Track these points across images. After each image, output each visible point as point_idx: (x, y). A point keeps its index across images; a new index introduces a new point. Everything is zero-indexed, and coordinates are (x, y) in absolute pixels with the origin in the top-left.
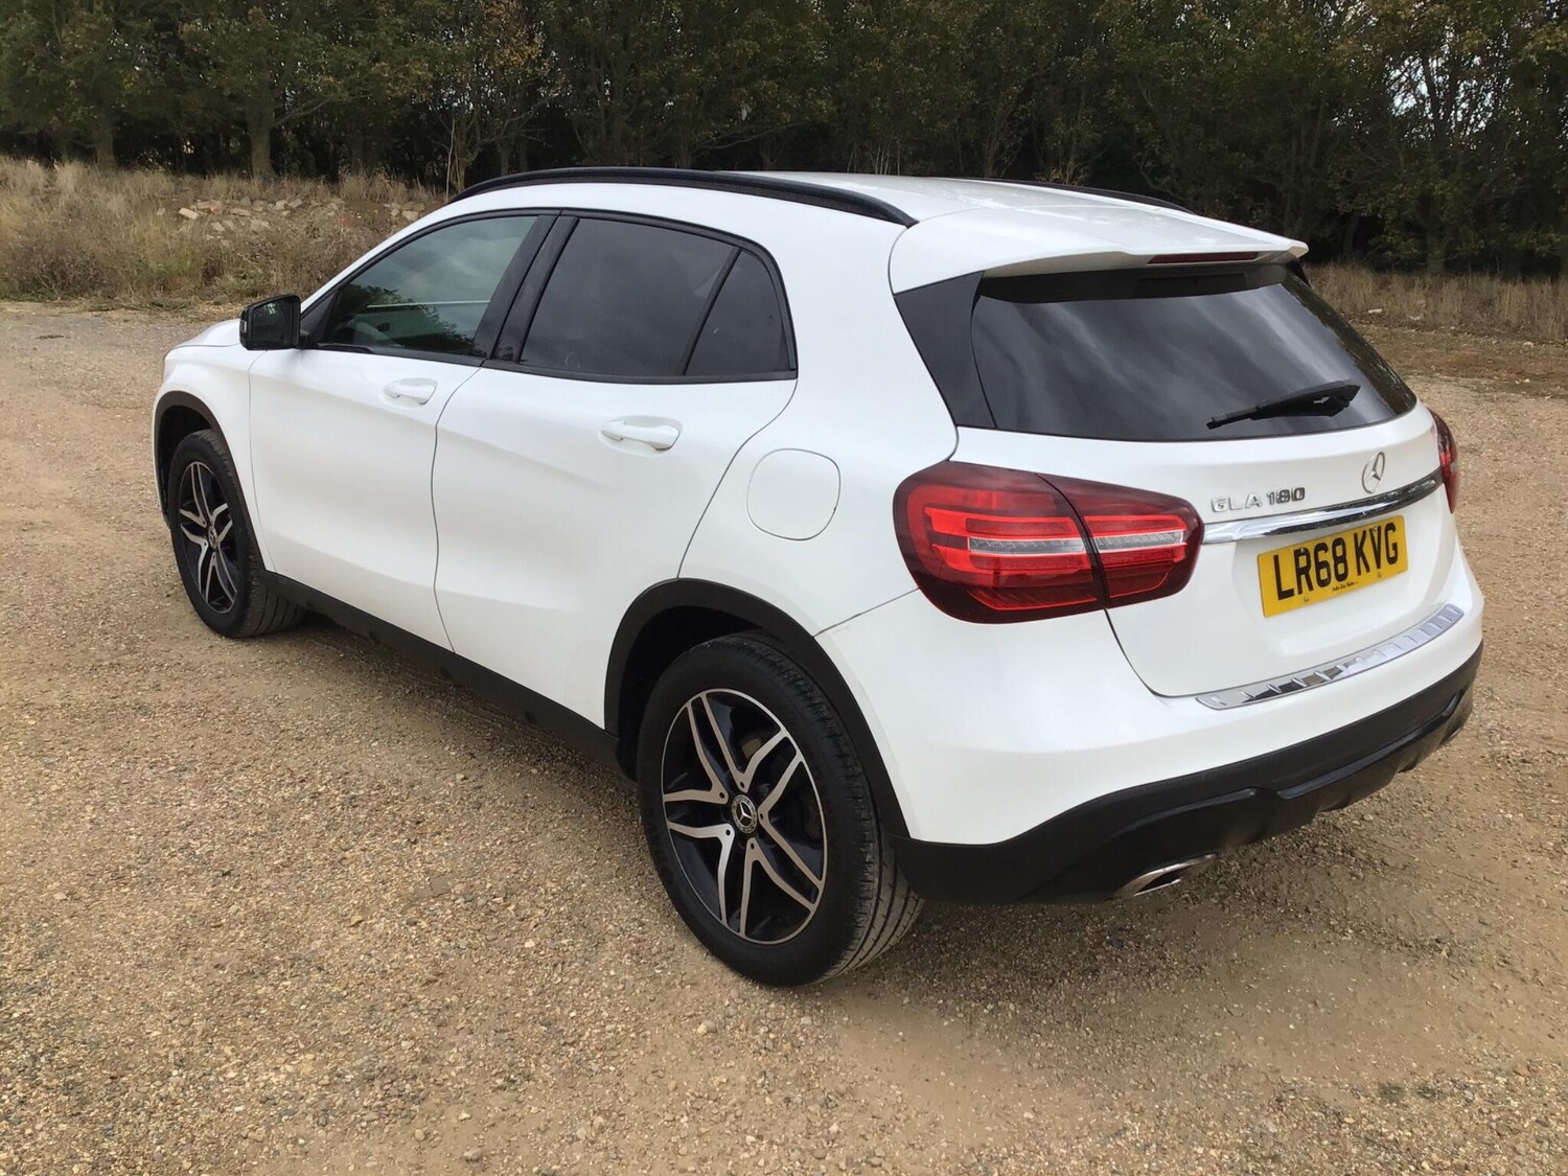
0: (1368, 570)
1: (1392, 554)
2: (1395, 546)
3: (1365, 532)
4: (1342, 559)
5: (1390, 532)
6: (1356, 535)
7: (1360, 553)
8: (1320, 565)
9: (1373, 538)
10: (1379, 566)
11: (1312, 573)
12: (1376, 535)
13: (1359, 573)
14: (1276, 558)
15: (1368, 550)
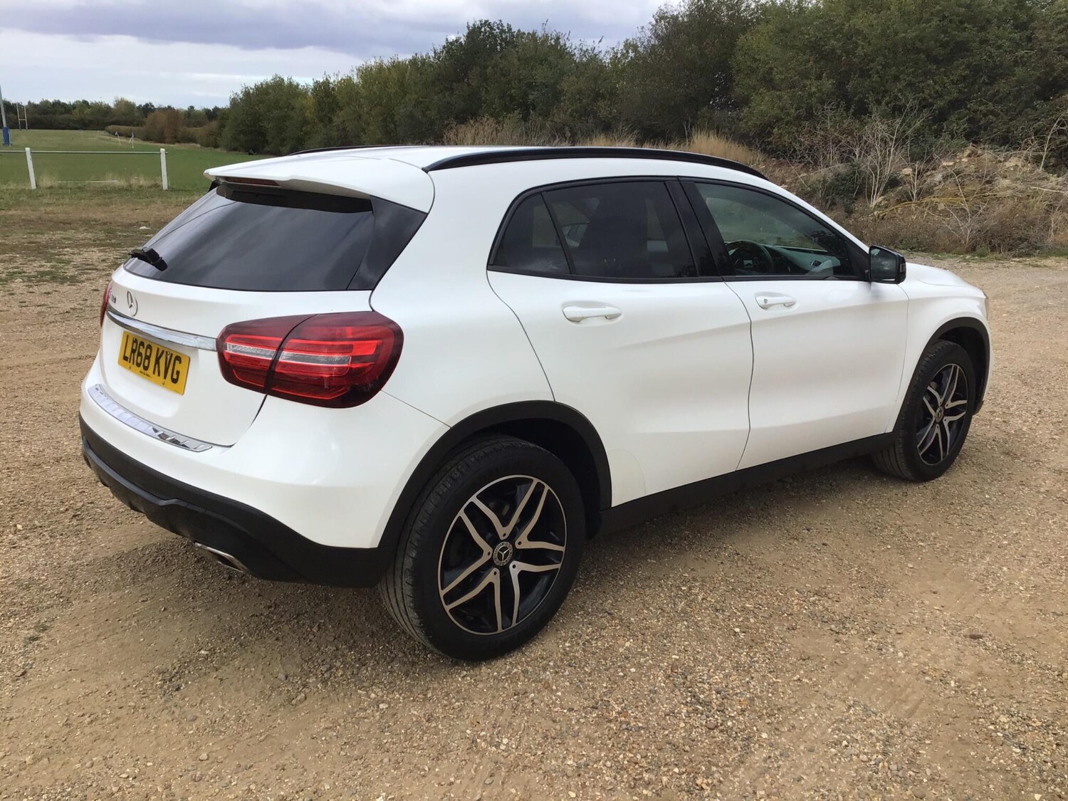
0: (159, 375)
1: (175, 377)
2: (178, 373)
3: (163, 352)
4: (148, 358)
5: (177, 362)
6: (158, 349)
7: (157, 362)
8: (140, 354)
9: (166, 358)
10: (165, 377)
11: (136, 354)
12: (169, 357)
13: (154, 373)
14: (128, 336)
15: (162, 361)
